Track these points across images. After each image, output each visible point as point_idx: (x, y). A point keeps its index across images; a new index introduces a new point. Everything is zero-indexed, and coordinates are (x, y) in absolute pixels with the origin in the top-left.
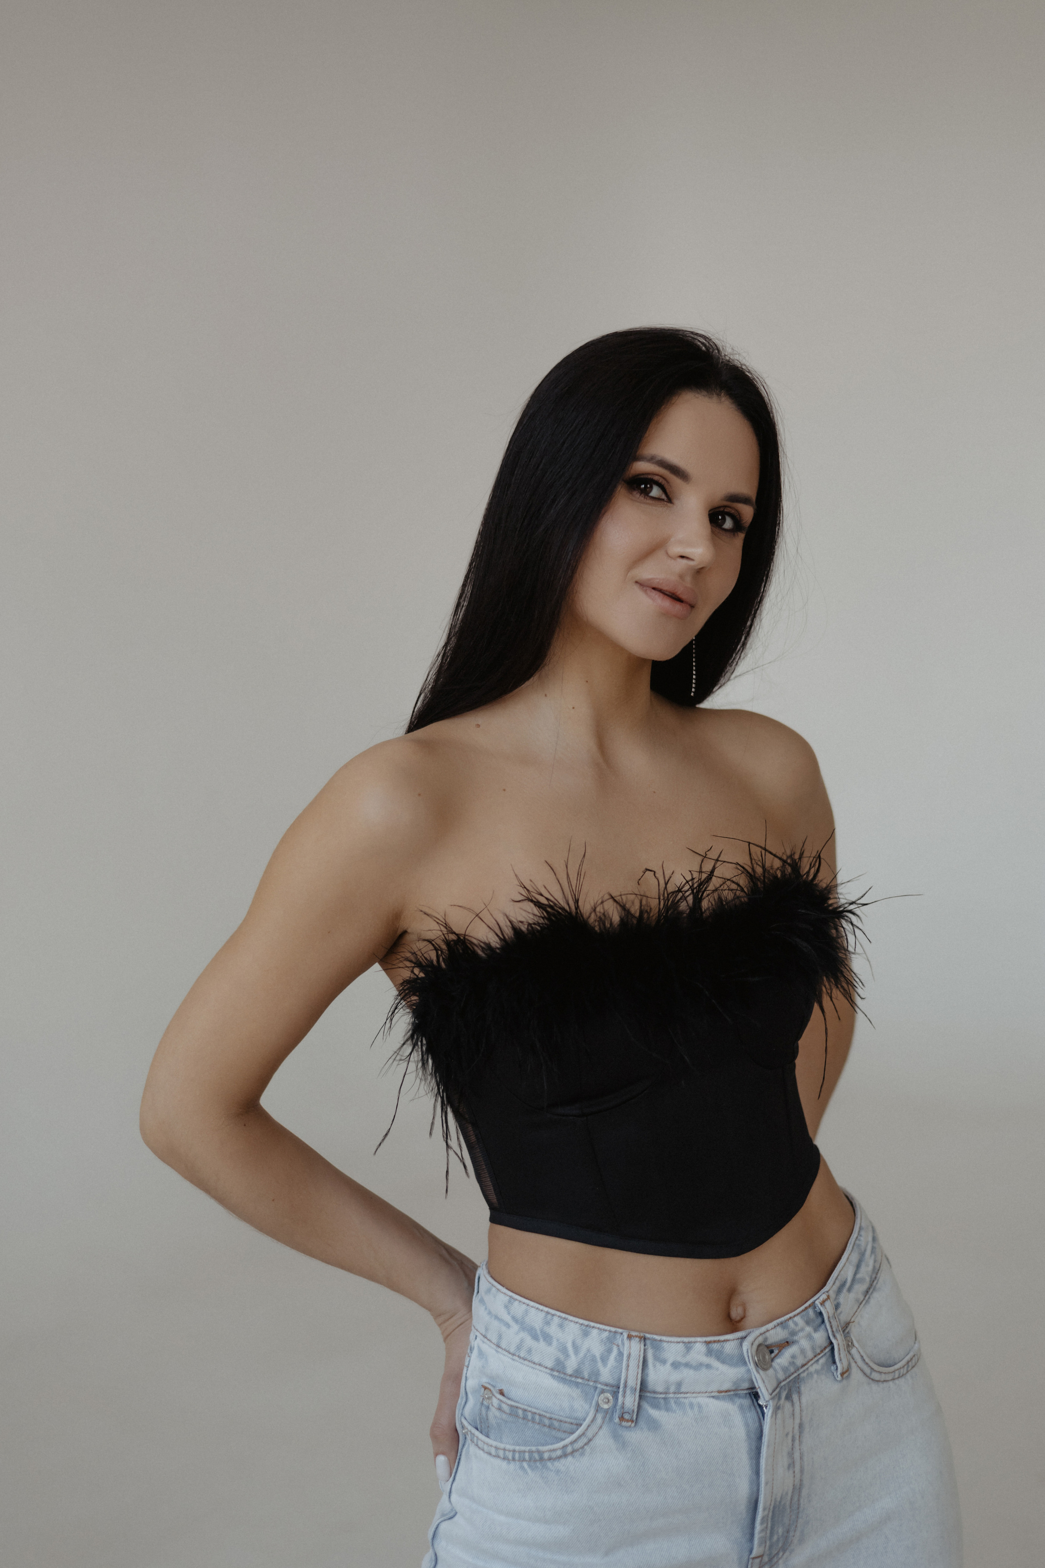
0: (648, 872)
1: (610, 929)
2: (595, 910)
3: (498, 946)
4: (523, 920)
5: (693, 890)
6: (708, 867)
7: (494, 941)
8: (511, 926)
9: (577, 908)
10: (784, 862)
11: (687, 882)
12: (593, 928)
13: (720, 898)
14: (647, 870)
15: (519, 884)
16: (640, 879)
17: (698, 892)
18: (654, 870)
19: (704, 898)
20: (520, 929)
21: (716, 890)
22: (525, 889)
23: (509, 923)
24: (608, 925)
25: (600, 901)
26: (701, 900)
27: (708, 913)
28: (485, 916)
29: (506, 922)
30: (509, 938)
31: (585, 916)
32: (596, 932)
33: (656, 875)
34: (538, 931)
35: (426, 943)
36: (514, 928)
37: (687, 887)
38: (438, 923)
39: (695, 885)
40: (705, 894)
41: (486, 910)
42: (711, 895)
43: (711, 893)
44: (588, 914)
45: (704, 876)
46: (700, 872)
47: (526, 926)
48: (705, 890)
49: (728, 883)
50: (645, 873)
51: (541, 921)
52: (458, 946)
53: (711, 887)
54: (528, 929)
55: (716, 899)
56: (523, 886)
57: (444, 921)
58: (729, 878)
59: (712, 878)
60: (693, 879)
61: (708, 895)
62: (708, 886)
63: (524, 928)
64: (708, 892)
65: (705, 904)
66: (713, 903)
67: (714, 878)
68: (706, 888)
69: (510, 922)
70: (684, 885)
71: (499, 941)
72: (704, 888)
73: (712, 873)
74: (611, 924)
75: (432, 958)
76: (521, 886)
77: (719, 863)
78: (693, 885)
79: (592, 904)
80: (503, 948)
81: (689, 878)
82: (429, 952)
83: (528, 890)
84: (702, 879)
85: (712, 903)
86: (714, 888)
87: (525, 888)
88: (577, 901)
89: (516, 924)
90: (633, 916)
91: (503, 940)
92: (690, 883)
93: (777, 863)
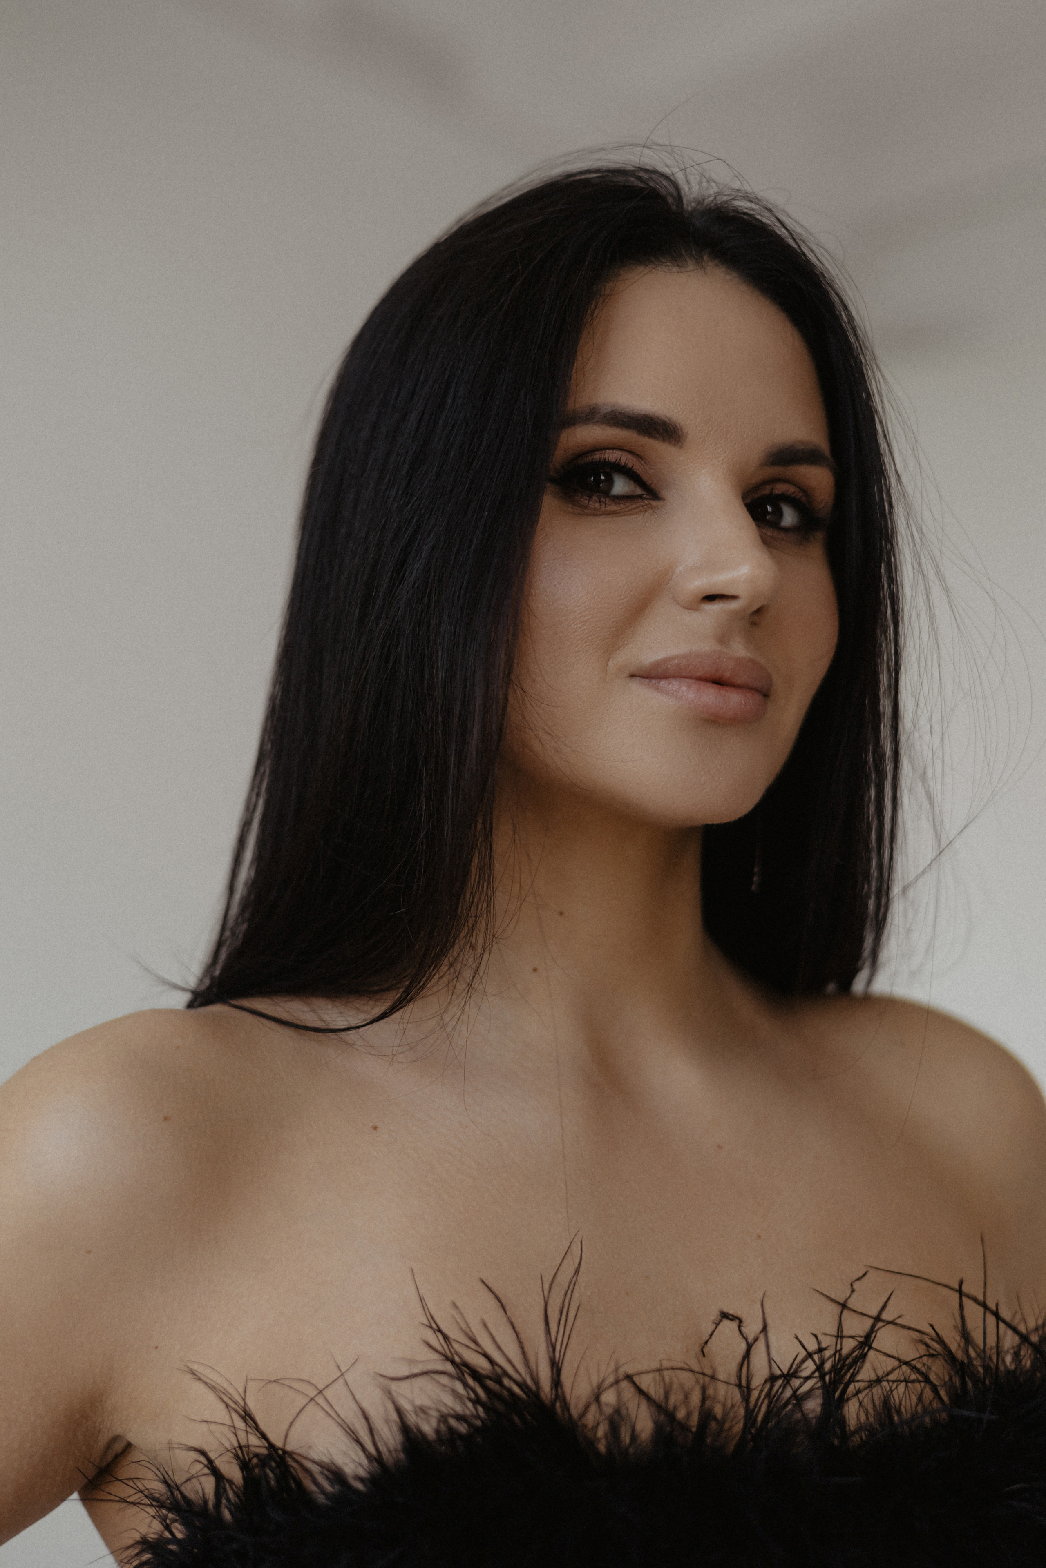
0: (726, 1323)
1: (631, 1451)
2: (597, 1398)
3: (362, 1473)
4: (427, 1402)
5: (822, 1377)
6: (856, 1327)
7: (354, 1461)
8: (398, 1420)
9: (557, 1382)
10: (1024, 1338)
11: (810, 1355)
12: (592, 1443)
13: (886, 1402)
14: (724, 1315)
15: (428, 1323)
16: (706, 1342)
17: (834, 1383)
18: (739, 1314)
19: (848, 1399)
20: (419, 1430)
21: (879, 1380)
22: (439, 1334)
23: (394, 1416)
24: (626, 1438)
25: (611, 1379)
26: (843, 1400)
27: (856, 1439)
28: (337, 1394)
29: (386, 1411)
30: (390, 1451)
31: (575, 1412)
32: (597, 1453)
33: (743, 1329)
34: (461, 1436)
35: (194, 1455)
36: (405, 1429)
37: (809, 1367)
38: (227, 1406)
39: (828, 1366)
40: (851, 1388)
41: (341, 1381)
42: (865, 1392)
43: (866, 1388)
44: (581, 1406)
45: (848, 1345)
46: (837, 1337)
47: (434, 1422)
48: (852, 1380)
49: (904, 1367)
50: (717, 1325)
51: (469, 1409)
52: (268, 1471)
53: (866, 1373)
54: (437, 1431)
55: (877, 1403)
56: (434, 1326)
57: (242, 1403)
58: (908, 1359)
59: (866, 1354)
60: (821, 1350)
61: (858, 1392)
62: (858, 1372)
63: (428, 1428)
64: (858, 1385)
65: (852, 1411)
66: (871, 1411)
67: (872, 1353)
68: (853, 1376)
69: (399, 1411)
70: (803, 1361)
71: (365, 1461)
72: (849, 1375)
73: (867, 1342)
74: (634, 1437)
75: (206, 1496)
76: (431, 1327)
77: (880, 1324)
78: (823, 1362)
79: (595, 1381)
80: (373, 1481)
81: (812, 1346)
82: (203, 1479)
83: (446, 1337)
84: (845, 1352)
85: (867, 1413)
86: (873, 1377)
87: (440, 1331)
88: (556, 1367)
89: (412, 1419)
90: (684, 1427)
91: (377, 1459)
92: (816, 1357)
93: (1010, 1340)
